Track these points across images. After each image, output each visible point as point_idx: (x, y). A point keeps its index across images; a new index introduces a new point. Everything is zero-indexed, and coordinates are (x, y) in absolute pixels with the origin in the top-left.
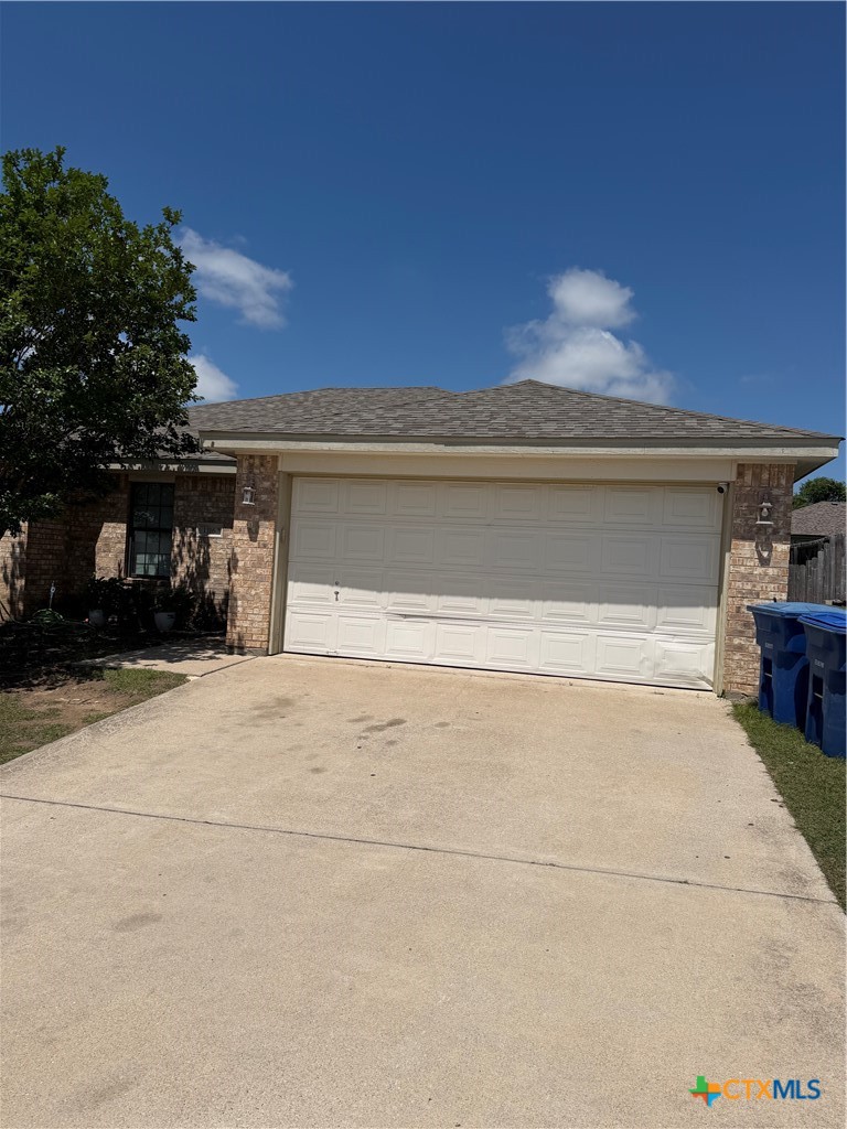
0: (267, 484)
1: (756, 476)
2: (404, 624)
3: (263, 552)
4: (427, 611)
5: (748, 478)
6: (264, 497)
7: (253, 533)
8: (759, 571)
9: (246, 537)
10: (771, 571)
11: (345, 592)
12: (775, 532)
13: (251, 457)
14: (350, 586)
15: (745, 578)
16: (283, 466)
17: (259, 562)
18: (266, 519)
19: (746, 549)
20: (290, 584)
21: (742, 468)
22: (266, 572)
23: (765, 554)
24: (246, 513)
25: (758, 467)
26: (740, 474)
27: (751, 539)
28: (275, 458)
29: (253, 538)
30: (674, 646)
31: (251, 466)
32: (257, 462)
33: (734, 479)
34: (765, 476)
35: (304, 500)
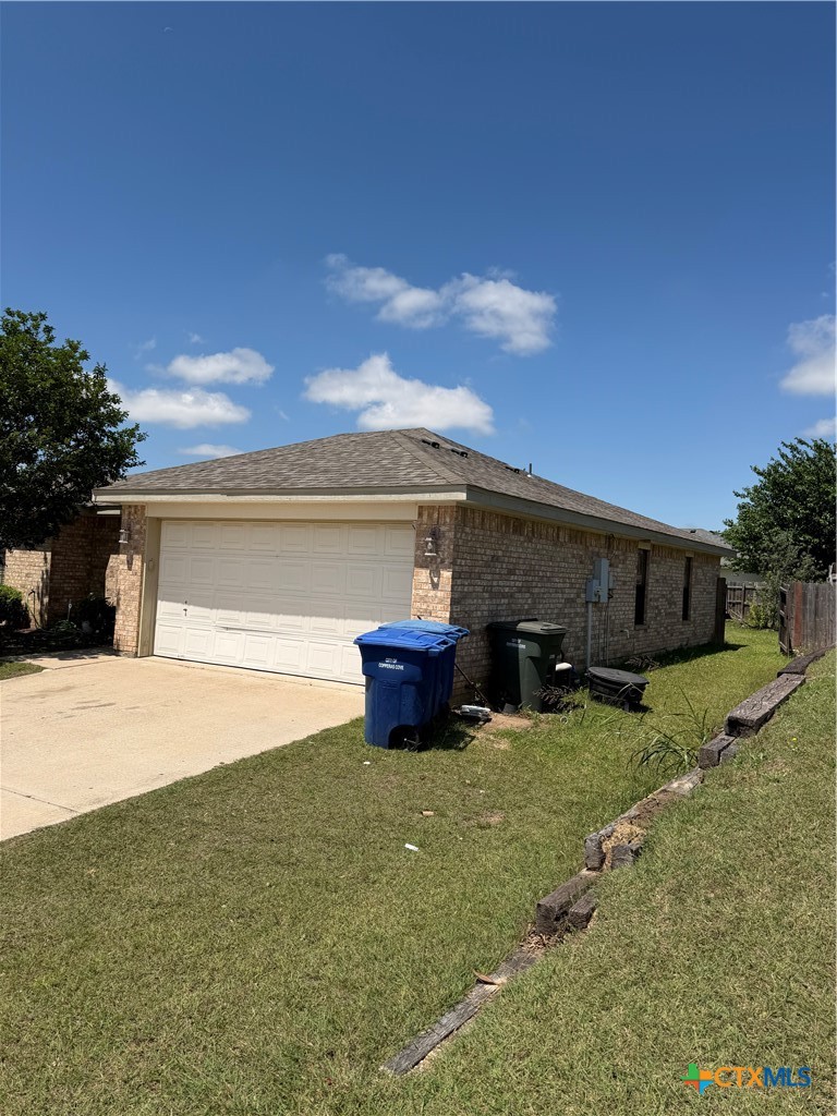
0: (138, 527)
1: (430, 516)
2: (226, 634)
3: (135, 578)
4: (239, 625)
5: (425, 518)
6: (136, 537)
7: (130, 563)
8: (432, 593)
9: (126, 567)
10: (439, 594)
11: (190, 608)
12: (442, 562)
13: (130, 507)
14: (195, 605)
15: (423, 599)
16: (149, 513)
18: (137, 553)
19: (423, 575)
20: (159, 602)
21: (421, 509)
22: (136, 594)
23: (435, 580)
24: (126, 549)
25: (440, 508)
26: (420, 515)
27: (427, 567)
28: (143, 507)
29: (130, 569)
31: (130, 514)
32: (133, 510)
33: (417, 518)
34: (436, 515)
35: (168, 534)
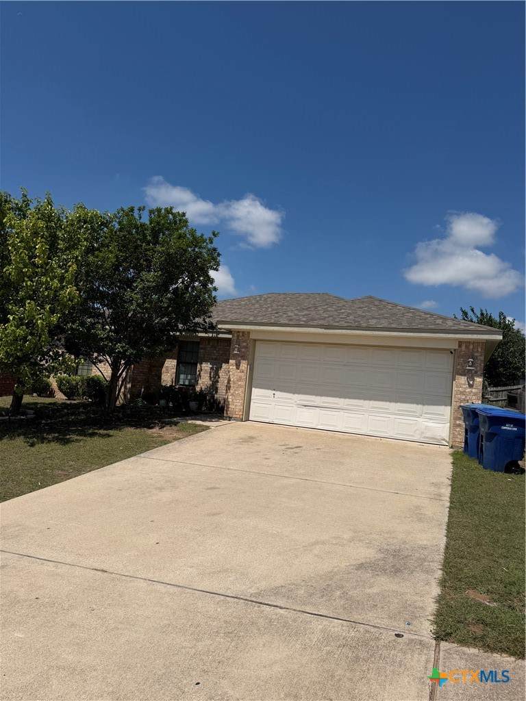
0: (245, 344)
1: (467, 347)
2: (305, 409)
3: (242, 374)
4: (316, 404)
5: (463, 348)
6: (243, 350)
7: (238, 366)
8: (468, 390)
9: (235, 367)
10: (474, 390)
11: (278, 393)
12: (476, 372)
13: (239, 332)
14: (281, 391)
15: (462, 393)
16: (252, 336)
17: (240, 379)
18: (244, 359)
19: (462, 380)
20: (253, 389)
21: (460, 343)
22: (242, 383)
23: (471, 383)
24: (235, 356)
25: (468, 343)
26: (460, 346)
27: (465, 375)
28: (249, 333)
29: (238, 368)
30: (430, 424)
31: (238, 336)
32: (241, 334)
33: (457, 347)
34: (471, 347)
35: (261, 351)
